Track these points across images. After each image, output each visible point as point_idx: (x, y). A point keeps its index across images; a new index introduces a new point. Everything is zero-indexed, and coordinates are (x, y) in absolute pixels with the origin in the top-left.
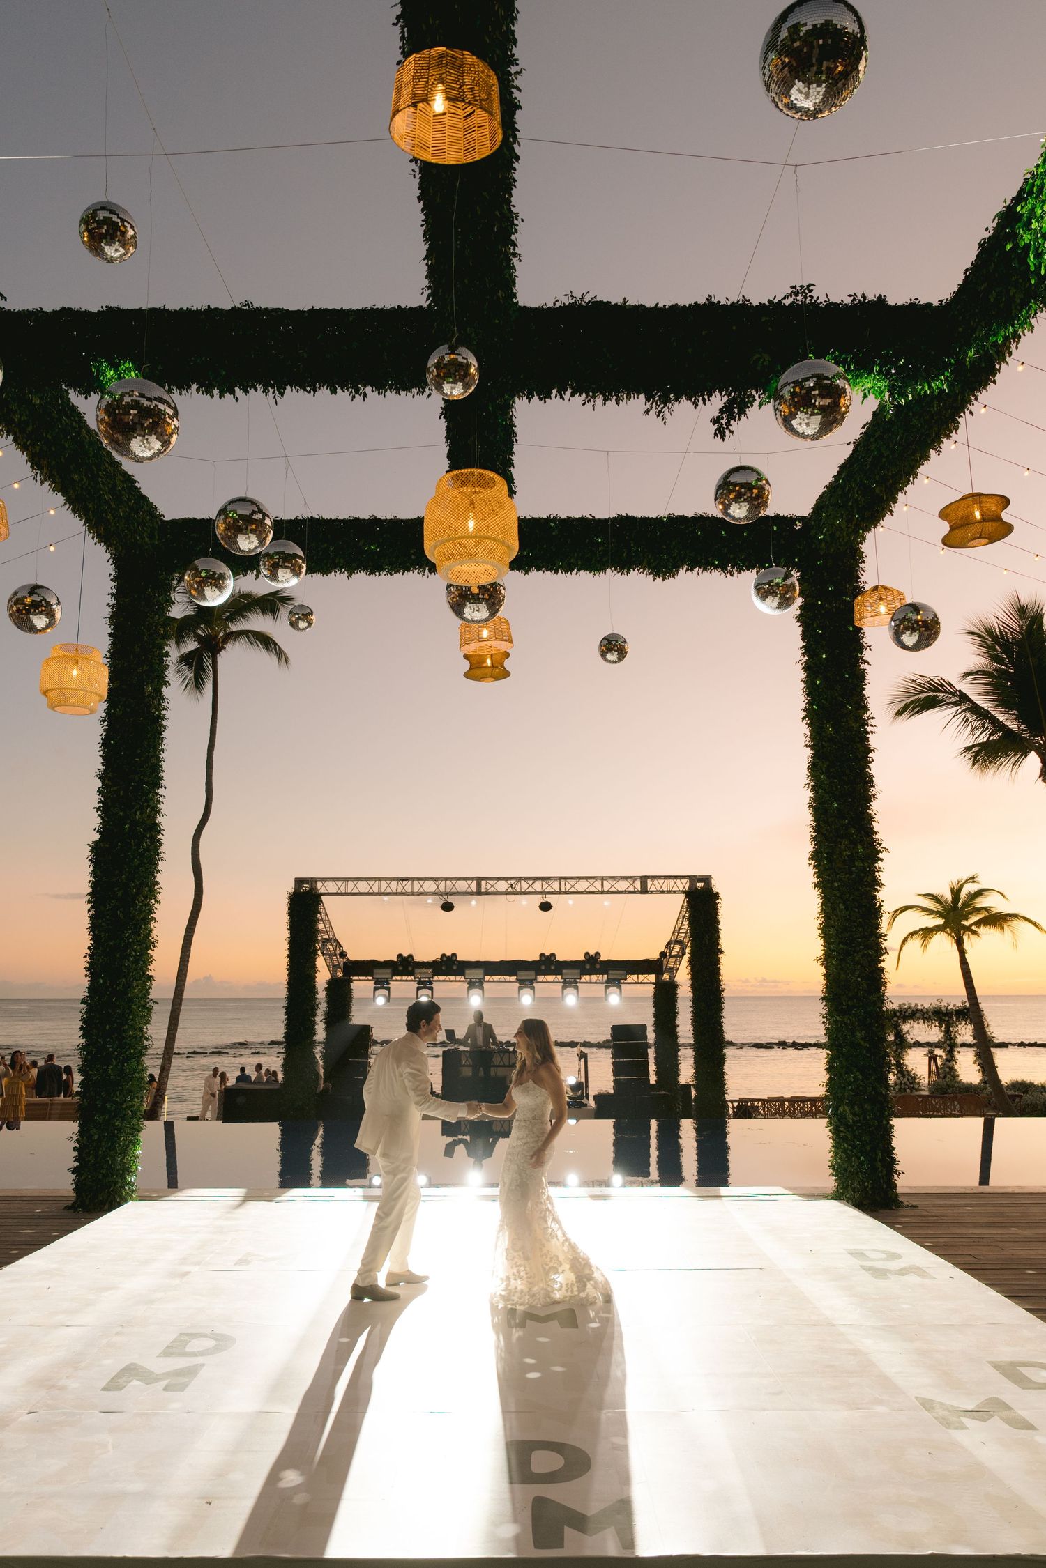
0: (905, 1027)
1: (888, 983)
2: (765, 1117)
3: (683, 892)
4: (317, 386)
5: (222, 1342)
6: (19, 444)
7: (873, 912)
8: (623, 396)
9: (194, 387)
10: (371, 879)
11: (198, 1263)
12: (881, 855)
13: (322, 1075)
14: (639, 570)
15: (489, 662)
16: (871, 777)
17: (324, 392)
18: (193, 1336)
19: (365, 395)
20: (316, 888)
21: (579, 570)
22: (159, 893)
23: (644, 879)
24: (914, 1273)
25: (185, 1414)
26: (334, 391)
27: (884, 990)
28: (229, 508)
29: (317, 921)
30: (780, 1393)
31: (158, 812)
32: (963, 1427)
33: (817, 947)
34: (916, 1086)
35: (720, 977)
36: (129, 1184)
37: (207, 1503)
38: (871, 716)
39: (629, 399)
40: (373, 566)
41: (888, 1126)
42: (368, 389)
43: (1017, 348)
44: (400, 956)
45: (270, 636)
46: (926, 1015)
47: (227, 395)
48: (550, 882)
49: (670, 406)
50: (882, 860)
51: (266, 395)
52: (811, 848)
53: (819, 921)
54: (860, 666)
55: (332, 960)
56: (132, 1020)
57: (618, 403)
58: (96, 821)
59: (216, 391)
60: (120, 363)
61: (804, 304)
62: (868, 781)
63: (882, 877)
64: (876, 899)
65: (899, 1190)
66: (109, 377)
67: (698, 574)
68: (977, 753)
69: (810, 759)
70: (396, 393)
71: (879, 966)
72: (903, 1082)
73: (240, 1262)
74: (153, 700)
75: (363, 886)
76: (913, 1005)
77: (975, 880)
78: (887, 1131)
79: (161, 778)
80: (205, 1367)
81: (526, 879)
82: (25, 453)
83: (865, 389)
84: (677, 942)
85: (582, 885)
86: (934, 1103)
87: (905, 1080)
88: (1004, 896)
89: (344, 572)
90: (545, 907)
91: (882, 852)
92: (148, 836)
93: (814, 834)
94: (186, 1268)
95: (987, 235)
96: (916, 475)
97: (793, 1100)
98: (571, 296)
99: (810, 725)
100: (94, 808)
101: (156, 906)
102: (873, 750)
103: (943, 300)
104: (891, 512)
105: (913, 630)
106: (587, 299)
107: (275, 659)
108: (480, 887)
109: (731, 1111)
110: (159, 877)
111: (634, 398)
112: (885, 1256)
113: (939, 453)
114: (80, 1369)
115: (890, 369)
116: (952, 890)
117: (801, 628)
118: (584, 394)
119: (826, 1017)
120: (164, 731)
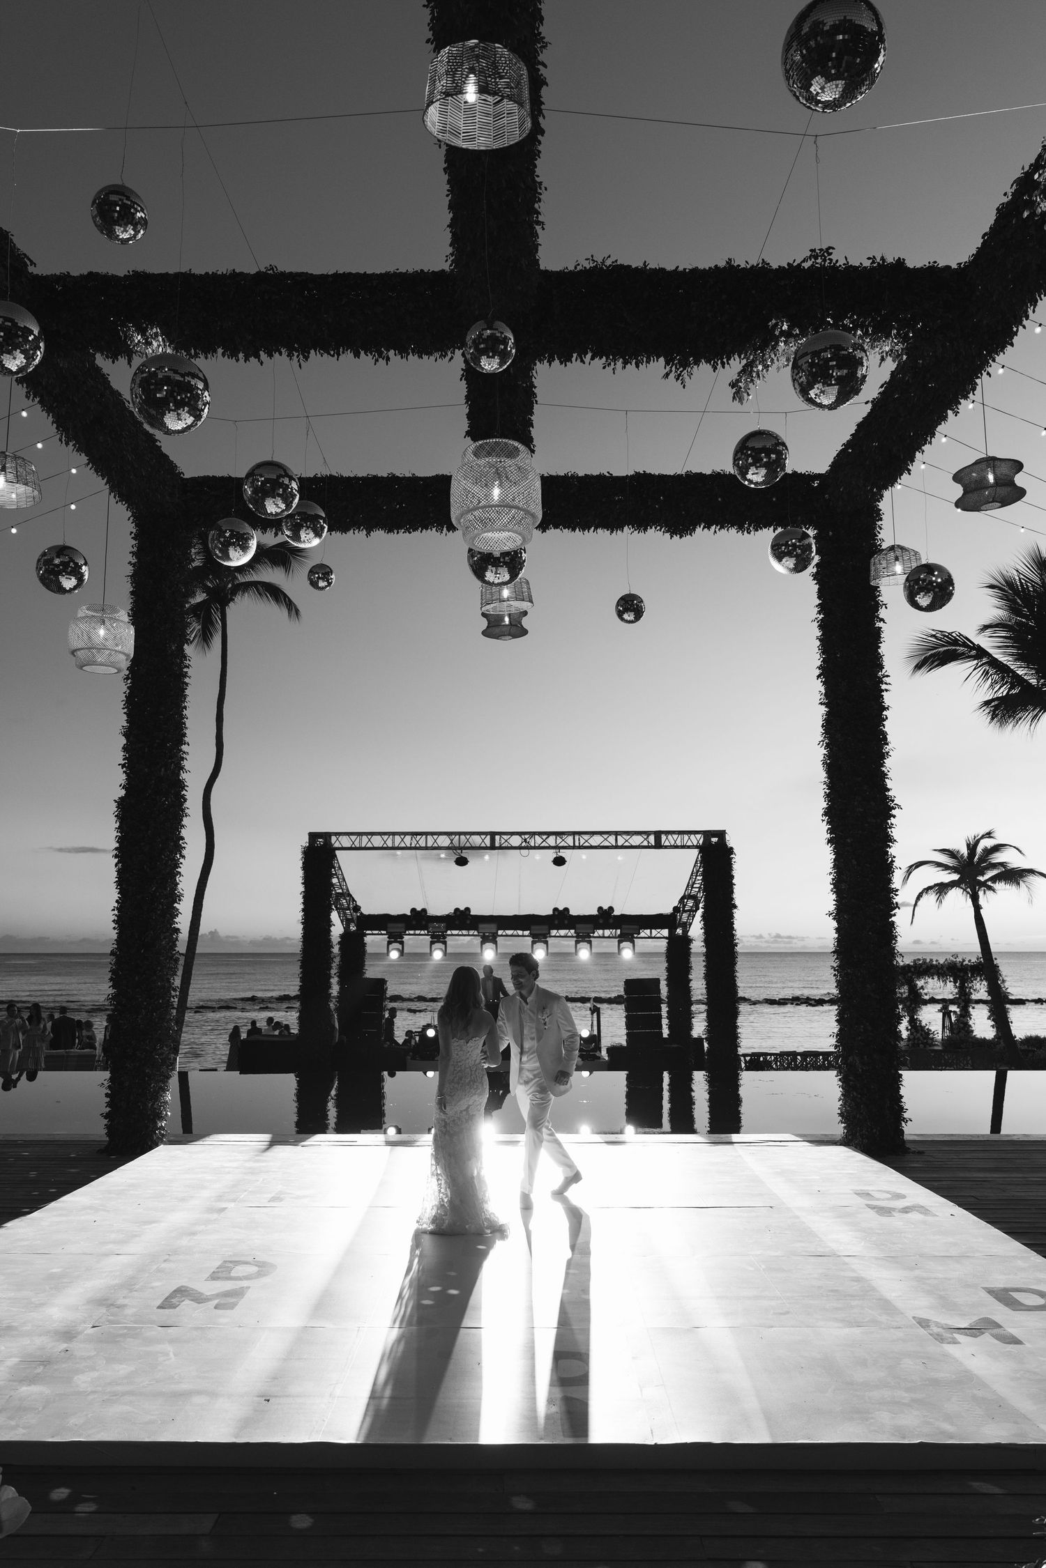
0: (920, 983)
1: (899, 937)
2: (777, 1069)
3: (696, 847)
4: (341, 350)
5: (263, 1268)
6: (45, 406)
7: (887, 868)
8: (643, 360)
9: (220, 351)
10: (385, 834)
11: (234, 1200)
12: (893, 812)
13: (338, 1027)
14: (656, 528)
15: (507, 620)
16: (884, 735)
17: (348, 356)
18: (237, 1263)
19: (388, 359)
20: (331, 843)
21: (596, 529)
22: (184, 848)
23: (658, 834)
24: (917, 1211)
25: (237, 1328)
26: (357, 355)
27: (895, 944)
28: (256, 472)
29: (331, 876)
30: (788, 1313)
31: (182, 768)
32: (955, 1342)
33: (829, 901)
34: (930, 1042)
35: (734, 932)
36: (159, 1129)
37: (265, 1400)
38: (886, 674)
39: (648, 362)
40: (393, 524)
41: (897, 1076)
42: (391, 353)
43: (1034, 311)
44: (413, 910)
45: (280, 587)
46: (940, 971)
47: (252, 359)
48: (564, 837)
49: (689, 369)
50: (894, 817)
51: (291, 359)
52: (825, 805)
53: (832, 877)
54: (875, 624)
55: (345, 914)
56: (160, 971)
57: (637, 366)
58: (121, 778)
59: (241, 355)
60: (147, 327)
61: (823, 267)
62: (882, 739)
63: (895, 833)
64: (888, 855)
65: (906, 1137)
66: (136, 341)
67: (715, 532)
68: (996, 707)
69: (825, 717)
70: (419, 356)
71: (890, 920)
72: (916, 1037)
73: (273, 1199)
74: (175, 658)
75: (377, 841)
76: (928, 961)
77: (991, 835)
78: (896, 1081)
79: (184, 735)
80: (250, 1290)
81: (540, 834)
82: (51, 415)
83: (882, 352)
84: (690, 897)
85: (596, 840)
86: (946, 1057)
87: (919, 1035)
88: (1020, 852)
89: (363, 530)
90: (559, 861)
91: (894, 809)
92: (173, 792)
93: (828, 791)
94: (223, 1205)
95: (1005, 200)
96: (933, 435)
97: (805, 1055)
98: (593, 260)
99: (824, 683)
100: (119, 765)
101: (181, 860)
102: (888, 708)
103: (961, 263)
104: (909, 471)
105: (928, 591)
106: (608, 262)
107: (285, 611)
108: (495, 842)
109: (743, 1065)
110: (184, 833)
111: (654, 361)
112: (890, 1196)
113: (956, 413)
114: (135, 1291)
115: (908, 332)
116: (968, 845)
117: (817, 586)
118: (604, 357)
119: (837, 970)
120: (186, 689)
